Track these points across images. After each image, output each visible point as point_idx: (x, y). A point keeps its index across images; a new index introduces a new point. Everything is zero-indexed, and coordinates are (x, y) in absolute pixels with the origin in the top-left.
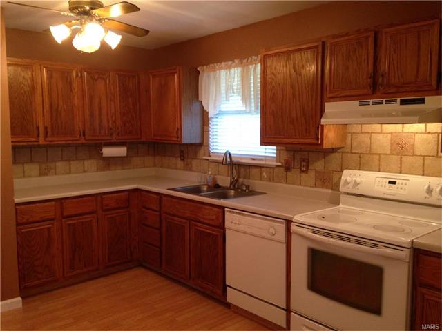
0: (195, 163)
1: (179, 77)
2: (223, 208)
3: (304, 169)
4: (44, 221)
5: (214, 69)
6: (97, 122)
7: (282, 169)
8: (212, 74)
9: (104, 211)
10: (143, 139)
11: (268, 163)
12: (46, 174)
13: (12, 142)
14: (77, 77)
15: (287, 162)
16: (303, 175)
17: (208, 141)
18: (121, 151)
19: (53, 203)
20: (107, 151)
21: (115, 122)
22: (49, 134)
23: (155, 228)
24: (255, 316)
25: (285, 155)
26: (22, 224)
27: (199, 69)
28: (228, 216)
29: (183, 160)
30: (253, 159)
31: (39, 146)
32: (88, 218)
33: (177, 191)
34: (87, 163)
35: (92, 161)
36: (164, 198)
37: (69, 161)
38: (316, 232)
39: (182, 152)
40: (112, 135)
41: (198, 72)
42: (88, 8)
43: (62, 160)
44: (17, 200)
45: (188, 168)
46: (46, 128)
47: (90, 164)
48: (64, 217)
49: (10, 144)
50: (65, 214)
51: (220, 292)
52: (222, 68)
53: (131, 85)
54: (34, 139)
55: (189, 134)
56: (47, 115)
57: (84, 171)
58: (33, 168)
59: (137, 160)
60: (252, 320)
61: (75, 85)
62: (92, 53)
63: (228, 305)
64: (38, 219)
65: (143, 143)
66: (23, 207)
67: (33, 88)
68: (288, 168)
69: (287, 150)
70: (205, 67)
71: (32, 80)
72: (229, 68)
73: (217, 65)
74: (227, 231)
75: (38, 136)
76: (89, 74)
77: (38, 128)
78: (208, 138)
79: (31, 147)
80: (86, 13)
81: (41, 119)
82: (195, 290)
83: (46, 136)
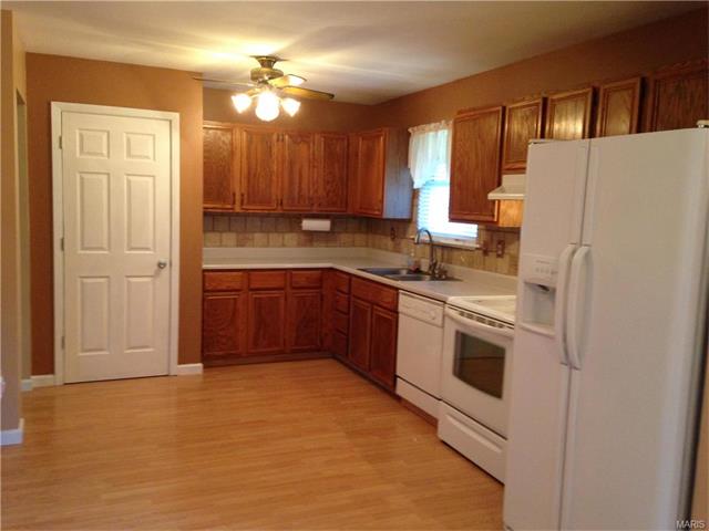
0: (404, 242)
1: (385, 140)
2: (397, 289)
3: (500, 252)
4: (231, 291)
5: (424, 131)
6: (297, 190)
7: (481, 252)
8: (421, 136)
9: (294, 288)
10: (350, 212)
11: (467, 244)
12: (242, 246)
13: (205, 208)
14: (278, 140)
15: (485, 244)
16: (500, 259)
17: (417, 217)
18: (324, 225)
19: (240, 273)
20: (308, 224)
21: (316, 191)
22: (245, 201)
23: (342, 312)
24: (414, 406)
25: (485, 236)
26: (208, 291)
27: (410, 130)
28: (402, 299)
29: (393, 239)
30: (457, 240)
31: (238, 214)
32: (276, 294)
33: (371, 272)
34: (288, 236)
35: (294, 234)
36: (354, 279)
37: (269, 232)
38: (462, 314)
39: (392, 229)
40: (313, 204)
41: (409, 134)
42: (266, 78)
43: (262, 232)
44: (205, 266)
45: (397, 250)
46: (242, 195)
47: (290, 238)
48: (252, 290)
49: (202, 210)
50: (252, 286)
51: (390, 383)
52: (430, 130)
53: (338, 149)
54: (229, 206)
55: (393, 207)
56: (244, 182)
57: (283, 245)
58: (230, 238)
59: (344, 237)
60: (413, 412)
61: (275, 150)
62: (271, 122)
63: (399, 399)
64: (224, 288)
65: (355, 217)
66: (211, 274)
67: (232, 153)
68: (486, 253)
69: (488, 230)
70: (415, 128)
71: (232, 144)
72: (437, 130)
73: (427, 127)
74: (400, 315)
75: (234, 203)
76: (290, 137)
77: (234, 195)
78: (417, 213)
79: (230, 215)
80: (265, 82)
81: (238, 186)
82: (376, 384)
83: (242, 203)
